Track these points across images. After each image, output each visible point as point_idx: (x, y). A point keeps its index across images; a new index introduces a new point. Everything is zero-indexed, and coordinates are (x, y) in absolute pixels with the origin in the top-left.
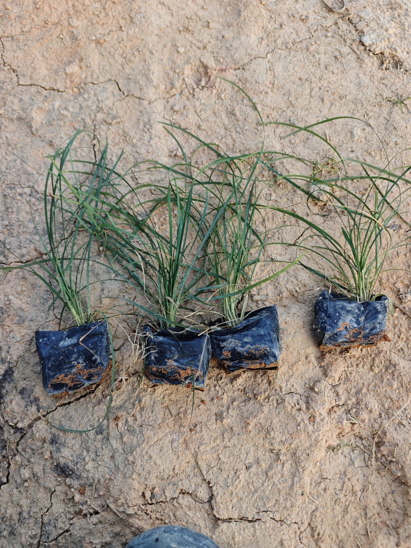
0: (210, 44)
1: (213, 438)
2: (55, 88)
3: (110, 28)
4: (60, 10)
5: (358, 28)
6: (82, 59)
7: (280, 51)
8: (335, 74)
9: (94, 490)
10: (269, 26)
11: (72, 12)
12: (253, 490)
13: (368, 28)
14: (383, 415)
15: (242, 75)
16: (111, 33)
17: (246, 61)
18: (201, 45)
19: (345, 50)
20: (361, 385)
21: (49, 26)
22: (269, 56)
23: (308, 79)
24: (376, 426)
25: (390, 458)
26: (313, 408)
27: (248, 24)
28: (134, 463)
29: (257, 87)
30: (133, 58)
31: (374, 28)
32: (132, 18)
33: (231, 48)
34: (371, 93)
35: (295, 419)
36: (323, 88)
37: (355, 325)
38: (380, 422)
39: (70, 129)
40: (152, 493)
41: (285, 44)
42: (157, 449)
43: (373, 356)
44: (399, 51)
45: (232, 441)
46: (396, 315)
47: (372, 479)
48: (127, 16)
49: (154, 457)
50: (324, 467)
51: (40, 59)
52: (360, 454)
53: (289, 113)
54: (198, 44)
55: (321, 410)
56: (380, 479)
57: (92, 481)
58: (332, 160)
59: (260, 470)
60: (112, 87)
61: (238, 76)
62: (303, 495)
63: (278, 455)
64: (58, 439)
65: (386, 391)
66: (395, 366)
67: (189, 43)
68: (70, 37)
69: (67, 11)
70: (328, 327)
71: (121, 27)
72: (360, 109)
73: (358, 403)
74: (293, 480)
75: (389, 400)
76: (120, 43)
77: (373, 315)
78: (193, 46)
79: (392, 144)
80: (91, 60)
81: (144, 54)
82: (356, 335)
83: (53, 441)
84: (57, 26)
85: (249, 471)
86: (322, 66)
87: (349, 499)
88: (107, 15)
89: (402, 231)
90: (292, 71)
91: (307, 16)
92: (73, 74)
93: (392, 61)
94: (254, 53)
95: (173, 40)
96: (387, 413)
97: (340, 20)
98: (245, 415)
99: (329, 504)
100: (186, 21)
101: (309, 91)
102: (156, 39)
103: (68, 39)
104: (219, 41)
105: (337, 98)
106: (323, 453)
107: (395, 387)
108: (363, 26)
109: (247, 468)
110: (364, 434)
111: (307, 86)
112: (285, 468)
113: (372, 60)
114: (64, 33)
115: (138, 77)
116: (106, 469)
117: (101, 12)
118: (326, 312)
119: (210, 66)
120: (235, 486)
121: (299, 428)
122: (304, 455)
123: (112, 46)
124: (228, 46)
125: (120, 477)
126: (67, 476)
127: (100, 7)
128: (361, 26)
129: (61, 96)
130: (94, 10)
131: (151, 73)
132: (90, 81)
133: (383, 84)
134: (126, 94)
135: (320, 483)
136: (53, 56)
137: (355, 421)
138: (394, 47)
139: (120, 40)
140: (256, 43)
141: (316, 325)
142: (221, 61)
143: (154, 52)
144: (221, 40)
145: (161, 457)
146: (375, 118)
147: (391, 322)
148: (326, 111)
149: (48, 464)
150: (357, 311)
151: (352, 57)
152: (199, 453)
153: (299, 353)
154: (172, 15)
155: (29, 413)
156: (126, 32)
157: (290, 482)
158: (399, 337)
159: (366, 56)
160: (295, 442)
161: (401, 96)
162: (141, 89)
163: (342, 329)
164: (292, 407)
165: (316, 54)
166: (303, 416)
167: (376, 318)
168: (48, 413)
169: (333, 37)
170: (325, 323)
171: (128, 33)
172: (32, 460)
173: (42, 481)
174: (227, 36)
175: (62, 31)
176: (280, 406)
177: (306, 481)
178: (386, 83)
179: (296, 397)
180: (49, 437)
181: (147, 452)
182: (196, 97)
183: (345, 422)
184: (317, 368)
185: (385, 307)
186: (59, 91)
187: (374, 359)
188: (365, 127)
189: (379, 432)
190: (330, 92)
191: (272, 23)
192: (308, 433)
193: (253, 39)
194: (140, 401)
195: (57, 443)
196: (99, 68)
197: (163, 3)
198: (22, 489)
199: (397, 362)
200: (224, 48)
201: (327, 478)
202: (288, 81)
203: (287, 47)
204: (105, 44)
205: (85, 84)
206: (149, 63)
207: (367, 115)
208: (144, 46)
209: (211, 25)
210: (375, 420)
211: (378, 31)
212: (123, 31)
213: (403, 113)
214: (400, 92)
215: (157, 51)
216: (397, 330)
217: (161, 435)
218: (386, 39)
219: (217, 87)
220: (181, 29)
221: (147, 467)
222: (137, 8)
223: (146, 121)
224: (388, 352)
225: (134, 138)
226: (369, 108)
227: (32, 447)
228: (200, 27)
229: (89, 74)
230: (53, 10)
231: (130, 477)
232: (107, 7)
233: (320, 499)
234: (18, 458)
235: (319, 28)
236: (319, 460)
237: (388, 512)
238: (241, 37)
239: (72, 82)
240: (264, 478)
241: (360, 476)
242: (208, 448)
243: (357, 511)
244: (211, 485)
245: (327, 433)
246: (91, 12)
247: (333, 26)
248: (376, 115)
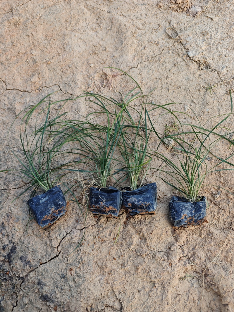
0: (107, 61)
1: (120, 277)
2: (26, 90)
3: (53, 54)
4: (26, 45)
5: (186, 47)
6: (39, 74)
7: (144, 63)
8: (175, 74)
9: (61, 308)
10: (138, 49)
11: (32, 46)
12: (142, 303)
13: (191, 47)
14: (207, 260)
15: (125, 78)
16: (54, 58)
17: (127, 70)
18: (102, 62)
19: (179, 60)
20: (195, 244)
21: (20, 55)
22: (139, 66)
23: (160, 78)
24: (204, 266)
25: (211, 283)
26: (171, 259)
27: (127, 48)
28: (81, 293)
29: (133, 85)
30: (66, 72)
31: (194, 47)
32: (65, 48)
33: (118, 63)
34: (194, 84)
35: (162, 265)
36: (168, 83)
37: (190, 215)
38: (205, 264)
39: (36, 113)
40: (91, 308)
41: (147, 58)
42: (92, 284)
43: (201, 229)
44: (208, 59)
45: (130, 278)
46: (211, 206)
47: (203, 294)
48: (62, 47)
49: (91, 289)
50: (178, 288)
51: (17, 74)
52: (196, 281)
53: (151, 98)
54: (101, 61)
55: (175, 260)
56: (207, 293)
57: (60, 303)
58: (175, 124)
59: (145, 292)
60: (56, 89)
61: (123, 79)
62: (168, 304)
63: (154, 284)
64: (42, 282)
65: (208, 247)
66: (212, 234)
67: (96, 61)
68: (32, 61)
69: (30, 46)
70: (176, 218)
71: (59, 54)
72: (188, 93)
73: (194, 254)
74: (162, 297)
75: (210, 252)
76: (59, 63)
77: (198, 209)
78: (98, 62)
79: (206, 113)
80: (44, 73)
81: (72, 69)
82: (190, 221)
83: (39, 284)
84: (25, 55)
85: (140, 293)
86: (168, 70)
87: (192, 304)
88: (51, 47)
89: (213, 161)
90: (151, 74)
91: (158, 42)
92: (35, 82)
93: (204, 65)
94: (131, 65)
95: (88, 60)
96: (209, 259)
97: (176, 42)
98: (136, 265)
99: (181, 308)
100: (94, 48)
101: (161, 85)
102: (78, 59)
103: (31, 62)
104: (112, 59)
105: (176, 88)
106: (177, 281)
107: (212, 245)
108: (188, 46)
109: (139, 292)
110: (198, 270)
111: (160, 82)
112: (158, 291)
113: (194, 65)
114: (29, 59)
115: (70, 82)
116: (67, 296)
117: (48, 45)
118: (174, 209)
119: (108, 74)
120: (133, 302)
121: (164, 270)
122: (167, 283)
123: (55, 65)
124: (117, 61)
125: (74, 300)
126: (47, 301)
127: (47, 43)
128: (187, 46)
129: (30, 95)
130: (44, 45)
131: (77, 80)
132: (45, 86)
133: (200, 78)
134: (64, 92)
135: (176, 297)
136: (24, 72)
137: (193, 264)
138: (205, 57)
139: (59, 61)
140: (132, 59)
141: (170, 216)
142: (114, 71)
143: (77, 68)
144: (113, 58)
145: (94, 289)
146: (197, 98)
147: (209, 210)
148: (170, 96)
149: (37, 295)
150: (190, 207)
151: (183, 64)
152: (114, 285)
153: (162, 230)
154: (86, 44)
155: (26, 269)
156: (62, 56)
157: (161, 298)
158: (214, 218)
159: (190, 63)
160: (162, 277)
161: (210, 85)
162: (72, 89)
163: (183, 218)
164: (160, 259)
165: (164, 63)
166: (166, 263)
167: (200, 211)
168: (35, 269)
169: (172, 53)
170: (174, 215)
171: (63, 57)
172: (29, 294)
173: (34, 304)
174: (116, 56)
175: (28, 58)
176: (154, 259)
177: (169, 297)
178: (202, 77)
179: (162, 253)
180: (37, 281)
181: (87, 287)
182: (101, 92)
183: (187, 265)
184: (172, 237)
185: (205, 204)
186: (28, 92)
187: (201, 231)
188: (192, 104)
189: (205, 269)
190: (172, 85)
191: (140, 47)
192: (169, 272)
193: (130, 57)
194: (82, 260)
195: (41, 284)
196: (49, 78)
197: (81, 38)
198: (24, 309)
199: (213, 232)
200: (115, 63)
201: (180, 295)
202: (150, 80)
203: (148, 60)
204: (51, 64)
205: (42, 87)
206: (75, 74)
207: (193, 97)
208: (72, 64)
209: (107, 50)
210: (203, 263)
211: (196, 48)
212: (60, 56)
213: (211, 94)
214: (209, 82)
215: (79, 67)
216: (212, 214)
217: (94, 277)
218: (201, 53)
219: (112, 86)
220: (91, 53)
221: (88, 295)
222: (67, 42)
223: (76, 107)
224: (208, 226)
225: (70, 117)
226: (193, 92)
227: (28, 287)
228: (101, 51)
229: (44, 81)
230: (22, 46)
231: (80, 300)
232: (51, 42)
233: (177, 306)
234: (21, 293)
235: (165, 48)
236: (175, 285)
237: (212, 311)
238: (124, 56)
239: (35, 86)
240: (148, 297)
241: (197, 292)
242: (118, 283)
243: (196, 311)
244: (121, 302)
245: (179, 271)
246: (42, 46)
247: (172, 47)
248: (197, 97)
